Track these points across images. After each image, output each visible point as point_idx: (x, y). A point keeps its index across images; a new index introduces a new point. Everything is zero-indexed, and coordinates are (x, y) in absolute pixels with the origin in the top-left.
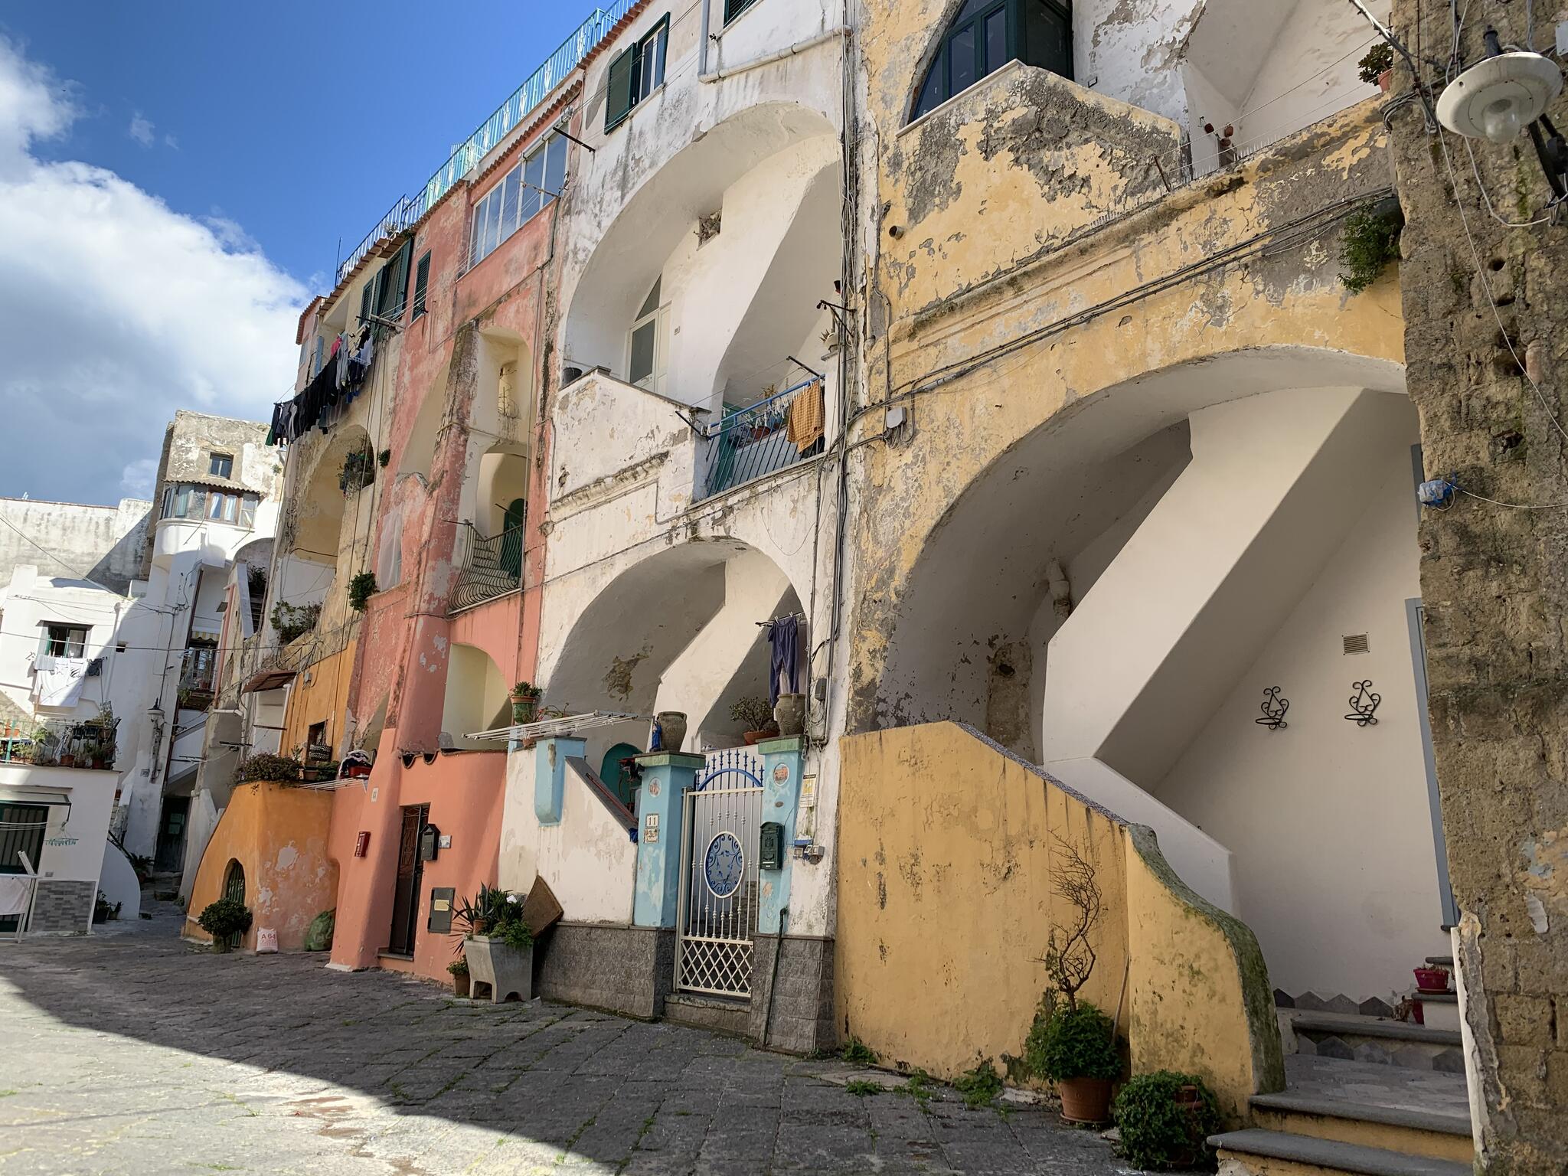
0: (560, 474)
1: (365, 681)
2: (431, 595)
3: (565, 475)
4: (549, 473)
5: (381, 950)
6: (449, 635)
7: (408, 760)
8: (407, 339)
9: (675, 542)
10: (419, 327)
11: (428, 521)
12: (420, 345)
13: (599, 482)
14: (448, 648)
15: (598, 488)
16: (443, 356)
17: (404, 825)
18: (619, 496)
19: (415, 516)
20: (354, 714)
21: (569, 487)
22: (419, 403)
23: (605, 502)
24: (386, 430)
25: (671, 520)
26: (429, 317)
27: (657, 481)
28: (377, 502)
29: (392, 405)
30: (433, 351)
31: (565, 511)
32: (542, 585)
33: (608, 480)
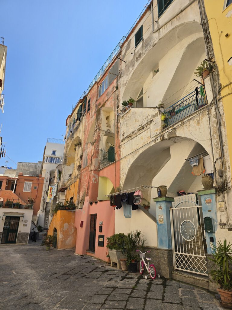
0: (123, 133)
1: (81, 187)
2: (94, 166)
3: (124, 133)
4: (120, 134)
5: (87, 250)
6: (98, 175)
7: (91, 204)
8: (87, 117)
9: (157, 141)
10: (89, 114)
11: (93, 150)
12: (89, 117)
13: (133, 132)
14: (99, 178)
15: (133, 134)
16: (94, 117)
17: (91, 219)
18: (139, 134)
19: (90, 151)
20: (79, 195)
21: (125, 136)
22: (90, 128)
23: (135, 137)
24: (83, 135)
25: (155, 136)
26: (91, 111)
27: (150, 128)
28: (82, 150)
29: (84, 130)
30: (92, 117)
31: (124, 142)
32: (120, 160)
33: (136, 131)
